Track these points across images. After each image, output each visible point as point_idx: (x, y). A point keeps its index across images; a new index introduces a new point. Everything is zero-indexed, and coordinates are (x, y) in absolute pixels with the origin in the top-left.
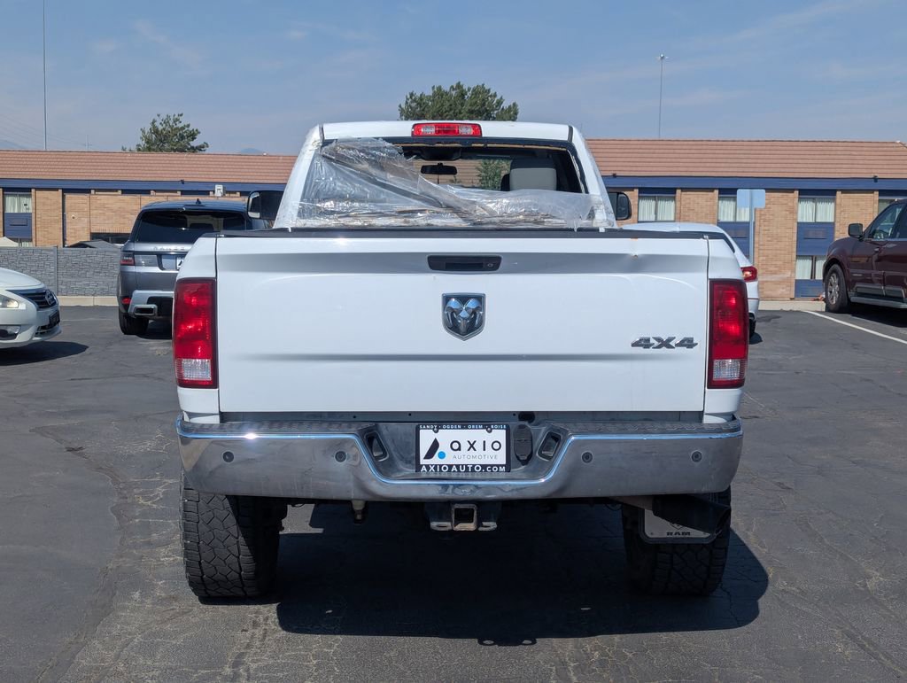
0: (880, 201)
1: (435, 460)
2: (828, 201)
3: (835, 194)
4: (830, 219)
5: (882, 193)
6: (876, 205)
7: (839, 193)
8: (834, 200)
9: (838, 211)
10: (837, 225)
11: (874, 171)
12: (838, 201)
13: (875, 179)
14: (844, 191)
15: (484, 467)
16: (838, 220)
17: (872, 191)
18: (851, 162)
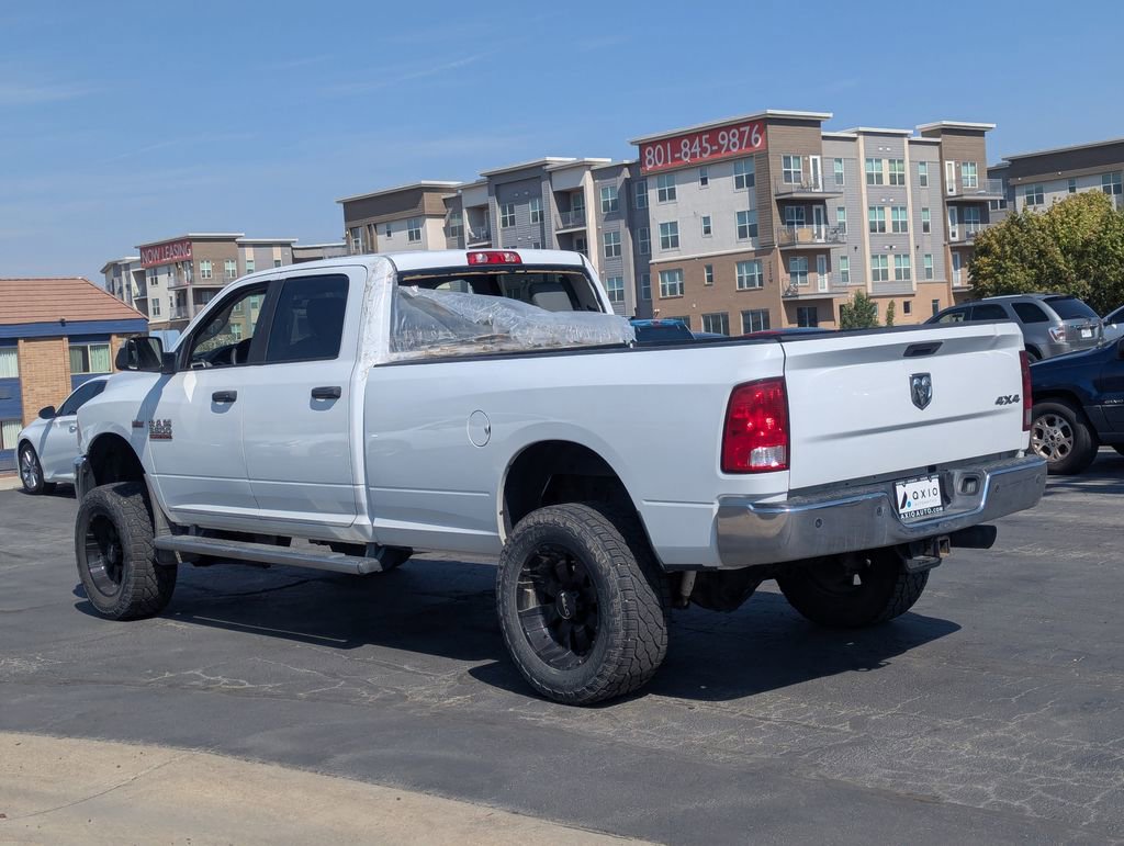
0: (70, 348)
1: (906, 509)
2: (8, 352)
3: (16, 343)
4: (14, 374)
5: (72, 338)
6: (67, 354)
7: (21, 342)
8: (16, 351)
9: (23, 364)
10: (23, 380)
11: (59, 313)
12: (22, 351)
13: (63, 323)
14: (27, 339)
15: (932, 509)
16: (23, 374)
17: (60, 337)
18: (29, 303)
